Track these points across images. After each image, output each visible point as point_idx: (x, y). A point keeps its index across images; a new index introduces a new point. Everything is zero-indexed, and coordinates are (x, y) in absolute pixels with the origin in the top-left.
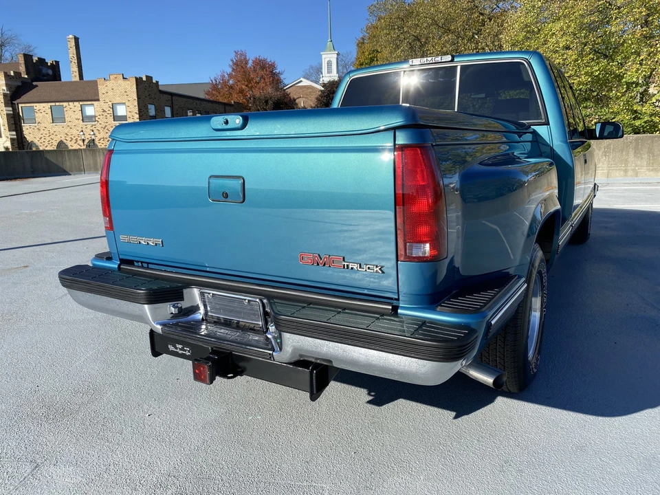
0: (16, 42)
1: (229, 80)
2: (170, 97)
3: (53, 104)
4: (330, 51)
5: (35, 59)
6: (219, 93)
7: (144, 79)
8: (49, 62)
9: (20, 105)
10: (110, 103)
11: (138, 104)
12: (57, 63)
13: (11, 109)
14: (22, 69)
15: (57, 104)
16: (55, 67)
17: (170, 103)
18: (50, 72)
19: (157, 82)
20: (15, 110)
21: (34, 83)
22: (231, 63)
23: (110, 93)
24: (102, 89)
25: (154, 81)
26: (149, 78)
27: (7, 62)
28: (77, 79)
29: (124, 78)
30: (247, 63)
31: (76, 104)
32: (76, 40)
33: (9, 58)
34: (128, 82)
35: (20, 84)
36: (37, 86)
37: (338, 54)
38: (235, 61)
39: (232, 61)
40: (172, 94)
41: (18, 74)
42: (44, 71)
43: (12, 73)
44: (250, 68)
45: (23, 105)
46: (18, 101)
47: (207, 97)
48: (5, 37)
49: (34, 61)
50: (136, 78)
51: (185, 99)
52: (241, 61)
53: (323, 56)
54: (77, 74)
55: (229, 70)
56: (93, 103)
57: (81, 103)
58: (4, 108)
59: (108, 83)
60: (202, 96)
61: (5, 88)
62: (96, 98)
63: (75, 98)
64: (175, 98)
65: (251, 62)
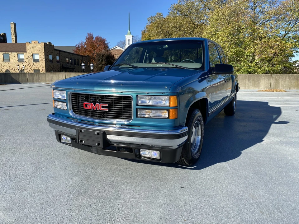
1: (84, 46)
2: (59, 52)
3: (4, 53)
4: (129, 35)
6: (80, 51)
7: (48, 44)
8: (2, 34)
10: (32, 54)
11: (45, 54)
12: (5, 34)
15: (6, 53)
16: (4, 36)
17: (59, 54)
18: (2, 38)
23: (32, 49)
24: (28, 47)
25: (52, 45)
26: (50, 43)
28: (14, 42)
29: (38, 43)
30: (93, 39)
31: (15, 53)
32: (15, 24)
34: (40, 45)
37: (133, 37)
38: (87, 37)
39: (86, 37)
40: (60, 51)
44: (94, 41)
47: (74, 52)
50: (44, 43)
51: (65, 53)
52: (90, 38)
53: (126, 37)
54: (14, 40)
55: (85, 41)
56: (23, 53)
57: (18, 53)
59: (31, 45)
60: (72, 52)
62: (25, 51)
63: (15, 51)
64: (61, 52)
65: (94, 38)
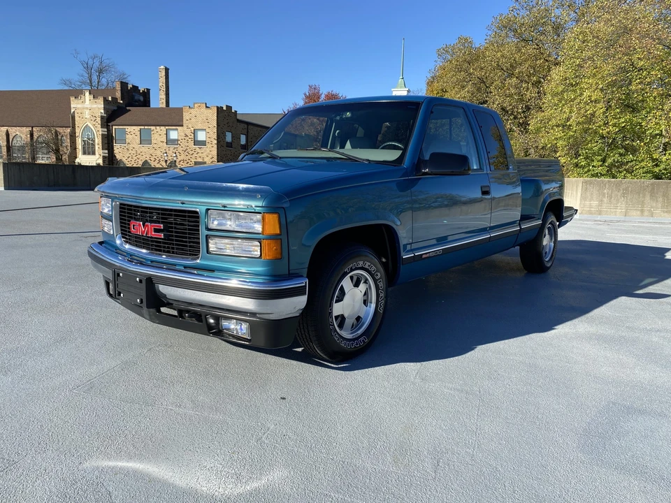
0: (113, 70)
2: (246, 126)
3: (143, 127)
4: (400, 87)
5: (130, 86)
7: (225, 108)
8: (141, 89)
9: (114, 127)
10: (192, 129)
11: (217, 131)
12: (148, 90)
13: (106, 130)
14: (118, 95)
15: (146, 127)
16: (146, 94)
17: (245, 131)
18: (142, 99)
19: (236, 111)
20: (109, 131)
21: (128, 108)
22: (304, 97)
23: (193, 120)
24: (186, 116)
25: (233, 111)
26: (229, 108)
27: (103, 88)
28: (164, 106)
29: (207, 107)
30: (319, 97)
31: (162, 128)
32: (167, 70)
33: (105, 84)
34: (210, 111)
35: (116, 108)
36: (130, 110)
38: (308, 94)
39: (305, 94)
40: (248, 124)
41: (114, 99)
42: (137, 97)
43: (110, 99)
44: (322, 102)
45: (117, 127)
46: (113, 123)
48: (104, 65)
49: (129, 88)
50: (218, 107)
51: (260, 129)
52: (314, 94)
54: (164, 101)
55: (302, 103)
56: (177, 128)
57: (167, 128)
58: (100, 129)
59: (192, 110)
61: (103, 111)
62: (181, 123)
63: (161, 123)
64: (251, 127)
65: (323, 97)
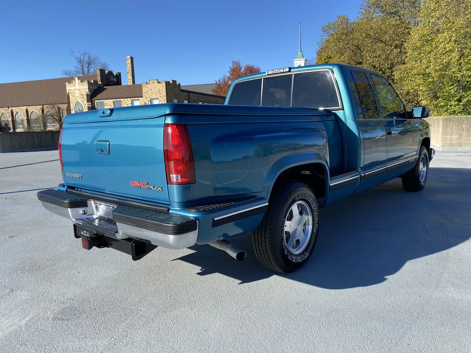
0: (98, 62)
1: (228, 81)
2: (187, 94)
3: (115, 100)
4: (300, 58)
5: (107, 72)
6: (222, 90)
7: (171, 82)
8: (115, 73)
9: (96, 101)
10: (149, 99)
11: (167, 99)
12: (120, 74)
13: (90, 103)
14: (99, 78)
15: (117, 100)
16: (119, 76)
17: (187, 98)
18: (115, 80)
19: (179, 84)
20: (93, 104)
21: (105, 87)
22: (230, 70)
23: (150, 92)
24: (144, 90)
25: (177, 84)
26: (174, 82)
27: (92, 74)
28: (131, 83)
29: (158, 82)
30: (240, 70)
31: (129, 99)
32: (132, 59)
33: (93, 72)
34: (161, 85)
35: (97, 88)
36: (106, 89)
37: (306, 60)
38: (232, 68)
39: (230, 68)
40: (189, 92)
41: (96, 82)
42: (112, 79)
43: (92, 82)
44: (243, 73)
45: (98, 101)
46: (95, 98)
47: (214, 93)
48: (92, 59)
49: (106, 73)
50: (166, 82)
51: (198, 95)
52: (236, 68)
53: (295, 62)
54: (131, 81)
55: (228, 75)
56: (139, 98)
57: (132, 99)
58: (87, 103)
59: (148, 86)
60: (210, 93)
61: (88, 91)
62: (141, 95)
63: (128, 96)
64: (190, 94)
65: (243, 68)
